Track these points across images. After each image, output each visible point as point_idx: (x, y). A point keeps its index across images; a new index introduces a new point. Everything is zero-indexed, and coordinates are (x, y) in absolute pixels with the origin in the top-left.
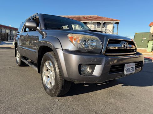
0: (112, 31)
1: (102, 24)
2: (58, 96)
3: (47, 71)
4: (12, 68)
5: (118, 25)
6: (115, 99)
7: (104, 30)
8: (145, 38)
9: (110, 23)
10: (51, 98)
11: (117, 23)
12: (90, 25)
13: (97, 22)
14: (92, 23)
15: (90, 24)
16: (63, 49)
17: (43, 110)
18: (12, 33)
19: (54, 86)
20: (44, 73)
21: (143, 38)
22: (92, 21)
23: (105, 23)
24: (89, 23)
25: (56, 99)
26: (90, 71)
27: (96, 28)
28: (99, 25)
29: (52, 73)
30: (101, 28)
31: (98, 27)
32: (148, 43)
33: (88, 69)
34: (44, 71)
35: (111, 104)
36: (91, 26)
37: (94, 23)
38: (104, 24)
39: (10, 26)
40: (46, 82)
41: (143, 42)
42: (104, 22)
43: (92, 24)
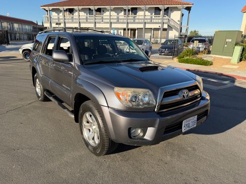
0: (179, 23)
1: (163, 10)
2: (106, 154)
3: (88, 122)
4: (33, 104)
5: (189, 13)
6: (172, 156)
7: (166, 21)
8: (230, 40)
9: (176, 9)
10: (95, 157)
11: (189, 9)
12: (143, 12)
13: (155, 7)
14: (147, 8)
15: (143, 10)
16: (108, 107)
17: (88, 175)
18: (13, 27)
19: (99, 144)
20: (84, 125)
21: (227, 40)
22: (147, 6)
23: (168, 8)
24: (141, 9)
25: (101, 159)
26: (141, 134)
27: (153, 17)
28: (158, 12)
29: (95, 127)
30: (161, 18)
31: (156, 16)
32: (234, 48)
33: (139, 131)
34: (84, 123)
35: (166, 163)
36: (145, 13)
37: (149, 10)
38: (167, 10)
39: (8, 15)
40: (87, 137)
41: (226, 46)
42: (166, 6)
43: (146, 10)
